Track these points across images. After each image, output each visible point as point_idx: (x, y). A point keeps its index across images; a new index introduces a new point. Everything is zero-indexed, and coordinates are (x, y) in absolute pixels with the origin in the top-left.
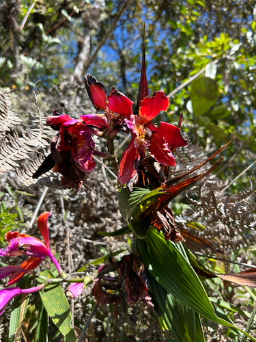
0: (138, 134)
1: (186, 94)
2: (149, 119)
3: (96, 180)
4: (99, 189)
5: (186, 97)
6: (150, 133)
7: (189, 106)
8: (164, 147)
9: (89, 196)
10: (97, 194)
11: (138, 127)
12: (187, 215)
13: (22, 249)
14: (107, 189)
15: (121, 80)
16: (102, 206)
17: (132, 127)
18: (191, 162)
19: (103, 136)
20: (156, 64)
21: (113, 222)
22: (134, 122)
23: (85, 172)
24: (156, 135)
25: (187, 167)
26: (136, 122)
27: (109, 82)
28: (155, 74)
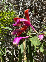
13: (22, 23)
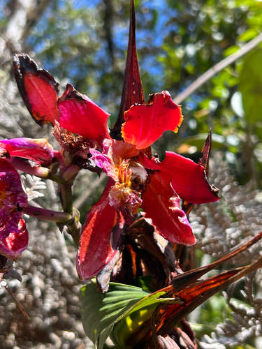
0: (116, 180)
1: (232, 77)
2: (141, 146)
3: (42, 254)
4: (49, 270)
5: (232, 83)
6: (143, 176)
7: (237, 102)
8: (172, 205)
9: (29, 284)
10: (45, 282)
11: (118, 164)
12: (226, 335)
14: (66, 273)
15: (103, 45)
16: (57, 305)
17: (105, 164)
18: (235, 220)
19: (49, 176)
20: (174, 14)
21: (78, 340)
22: (109, 155)
23: (7, 255)
24: (156, 176)
25: (229, 231)
26: (115, 153)
27: (80, 47)
28: (173, 34)
